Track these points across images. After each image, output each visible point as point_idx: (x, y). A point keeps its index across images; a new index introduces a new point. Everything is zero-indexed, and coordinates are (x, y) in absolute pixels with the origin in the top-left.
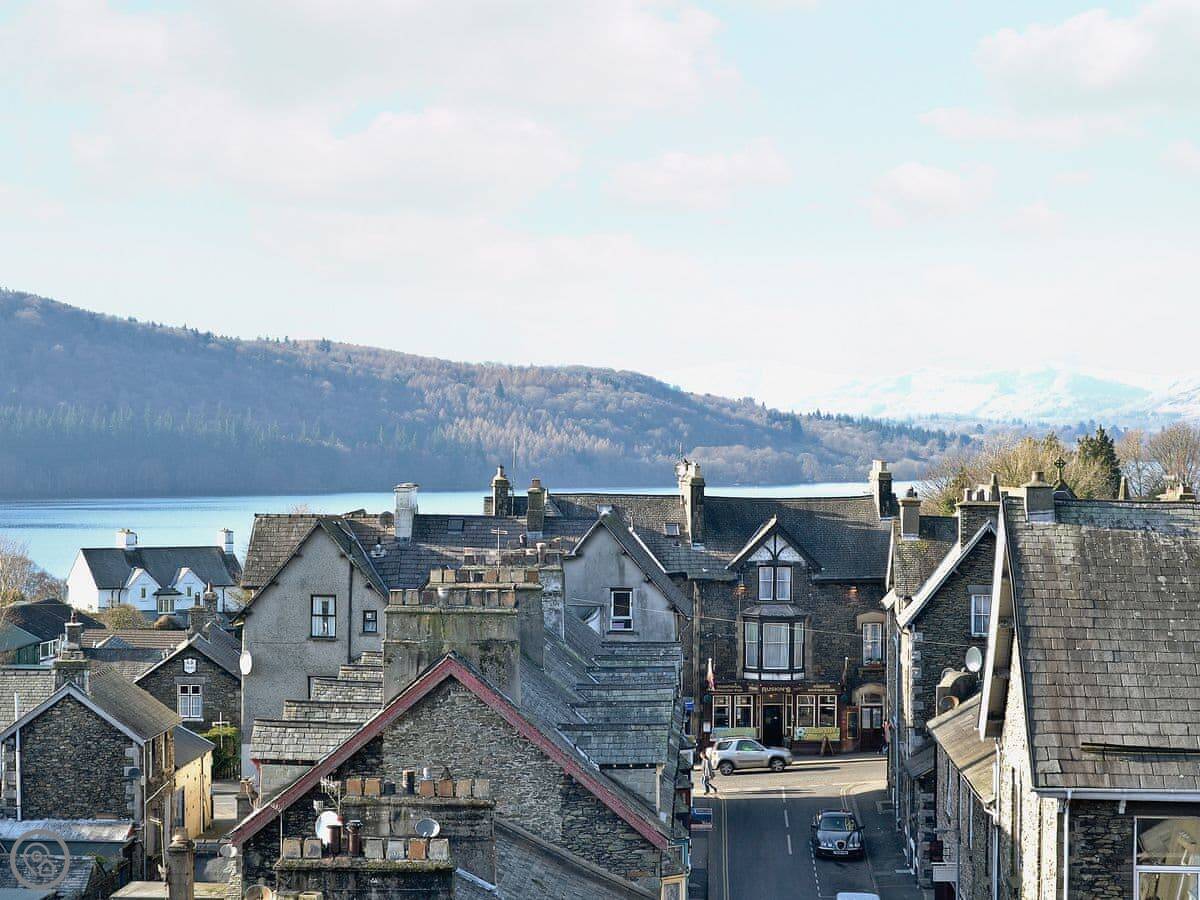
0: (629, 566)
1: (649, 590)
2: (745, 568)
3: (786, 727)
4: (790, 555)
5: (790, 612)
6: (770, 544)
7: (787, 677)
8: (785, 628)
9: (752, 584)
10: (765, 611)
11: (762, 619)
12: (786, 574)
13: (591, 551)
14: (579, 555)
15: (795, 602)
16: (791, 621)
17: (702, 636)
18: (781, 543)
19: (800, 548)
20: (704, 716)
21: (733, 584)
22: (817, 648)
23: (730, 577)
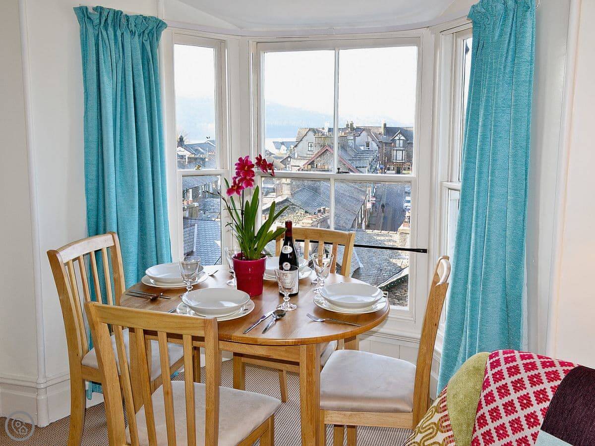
0: (369, 137)
1: (373, 142)
2: (394, 140)
3: (401, 171)
4: (402, 138)
5: (402, 149)
6: (399, 135)
7: (401, 161)
8: (401, 152)
9: (395, 144)
10: (397, 149)
11: (397, 150)
12: (401, 141)
13: (362, 135)
14: (360, 136)
15: (403, 147)
16: (402, 150)
17: (385, 153)
18: (401, 135)
19: (404, 137)
20: (385, 169)
21: (391, 143)
22: (407, 156)
23: (390, 142)
